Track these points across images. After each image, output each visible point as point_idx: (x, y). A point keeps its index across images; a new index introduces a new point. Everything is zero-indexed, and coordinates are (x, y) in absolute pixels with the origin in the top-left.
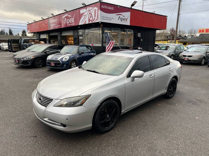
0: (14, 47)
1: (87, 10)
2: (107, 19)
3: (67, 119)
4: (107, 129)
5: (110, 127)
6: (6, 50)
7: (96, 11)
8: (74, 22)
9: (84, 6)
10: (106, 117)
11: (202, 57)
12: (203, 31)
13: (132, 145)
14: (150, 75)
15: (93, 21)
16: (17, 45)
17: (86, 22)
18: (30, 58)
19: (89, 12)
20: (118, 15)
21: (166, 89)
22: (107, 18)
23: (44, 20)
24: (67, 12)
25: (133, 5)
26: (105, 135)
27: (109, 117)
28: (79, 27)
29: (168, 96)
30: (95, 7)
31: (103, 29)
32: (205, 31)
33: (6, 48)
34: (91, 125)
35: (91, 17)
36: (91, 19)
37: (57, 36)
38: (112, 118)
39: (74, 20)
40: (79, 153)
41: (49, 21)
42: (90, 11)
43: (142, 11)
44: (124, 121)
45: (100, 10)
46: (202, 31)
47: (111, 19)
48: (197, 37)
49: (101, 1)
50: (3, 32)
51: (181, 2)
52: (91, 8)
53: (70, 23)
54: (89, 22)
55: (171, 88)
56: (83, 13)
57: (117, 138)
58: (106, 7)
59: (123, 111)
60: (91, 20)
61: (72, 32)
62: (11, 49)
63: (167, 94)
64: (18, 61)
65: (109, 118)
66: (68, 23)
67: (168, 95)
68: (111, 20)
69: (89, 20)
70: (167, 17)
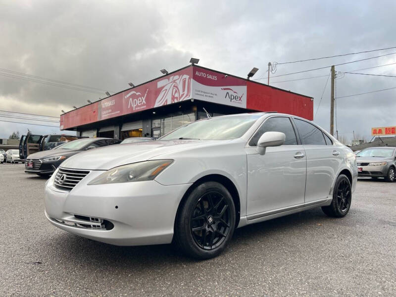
0: (30, 150)
1: (170, 81)
2: (206, 96)
3: (117, 207)
4: (207, 251)
5: (213, 247)
6: (16, 162)
7: (185, 81)
8: (145, 103)
9: (165, 74)
10: (206, 220)
11: (388, 166)
12: (380, 131)
13: (271, 280)
14: (296, 152)
15: (180, 99)
16: (36, 146)
17: (166, 101)
18: (57, 159)
19: (173, 85)
20: (224, 89)
21: (330, 194)
22: (204, 93)
23: (93, 104)
24: (134, 87)
25: (251, 75)
26: (204, 263)
27: (214, 223)
28: (154, 113)
29: (335, 209)
30: (185, 75)
31: (197, 114)
32: (384, 131)
33: (15, 157)
34: (171, 231)
35: (176, 91)
36: (176, 95)
37: (113, 131)
38: (219, 227)
39: (145, 100)
40: (140, 289)
41: (101, 106)
42: (174, 81)
43: (268, 86)
44: (246, 244)
45: (193, 78)
46: (378, 131)
47: (212, 95)
48: (370, 143)
49: (195, 64)
50: (15, 137)
51: (335, 80)
52: (176, 77)
53: (138, 106)
54: (174, 101)
55: (339, 194)
56: (163, 87)
57: (233, 268)
58: (203, 75)
59: (243, 217)
60: (177, 98)
61: (141, 123)
62: (24, 152)
63: (334, 206)
64: (33, 164)
65: (212, 226)
66: (134, 106)
67: (337, 208)
68: (213, 97)
69: (173, 98)
70: (312, 99)
